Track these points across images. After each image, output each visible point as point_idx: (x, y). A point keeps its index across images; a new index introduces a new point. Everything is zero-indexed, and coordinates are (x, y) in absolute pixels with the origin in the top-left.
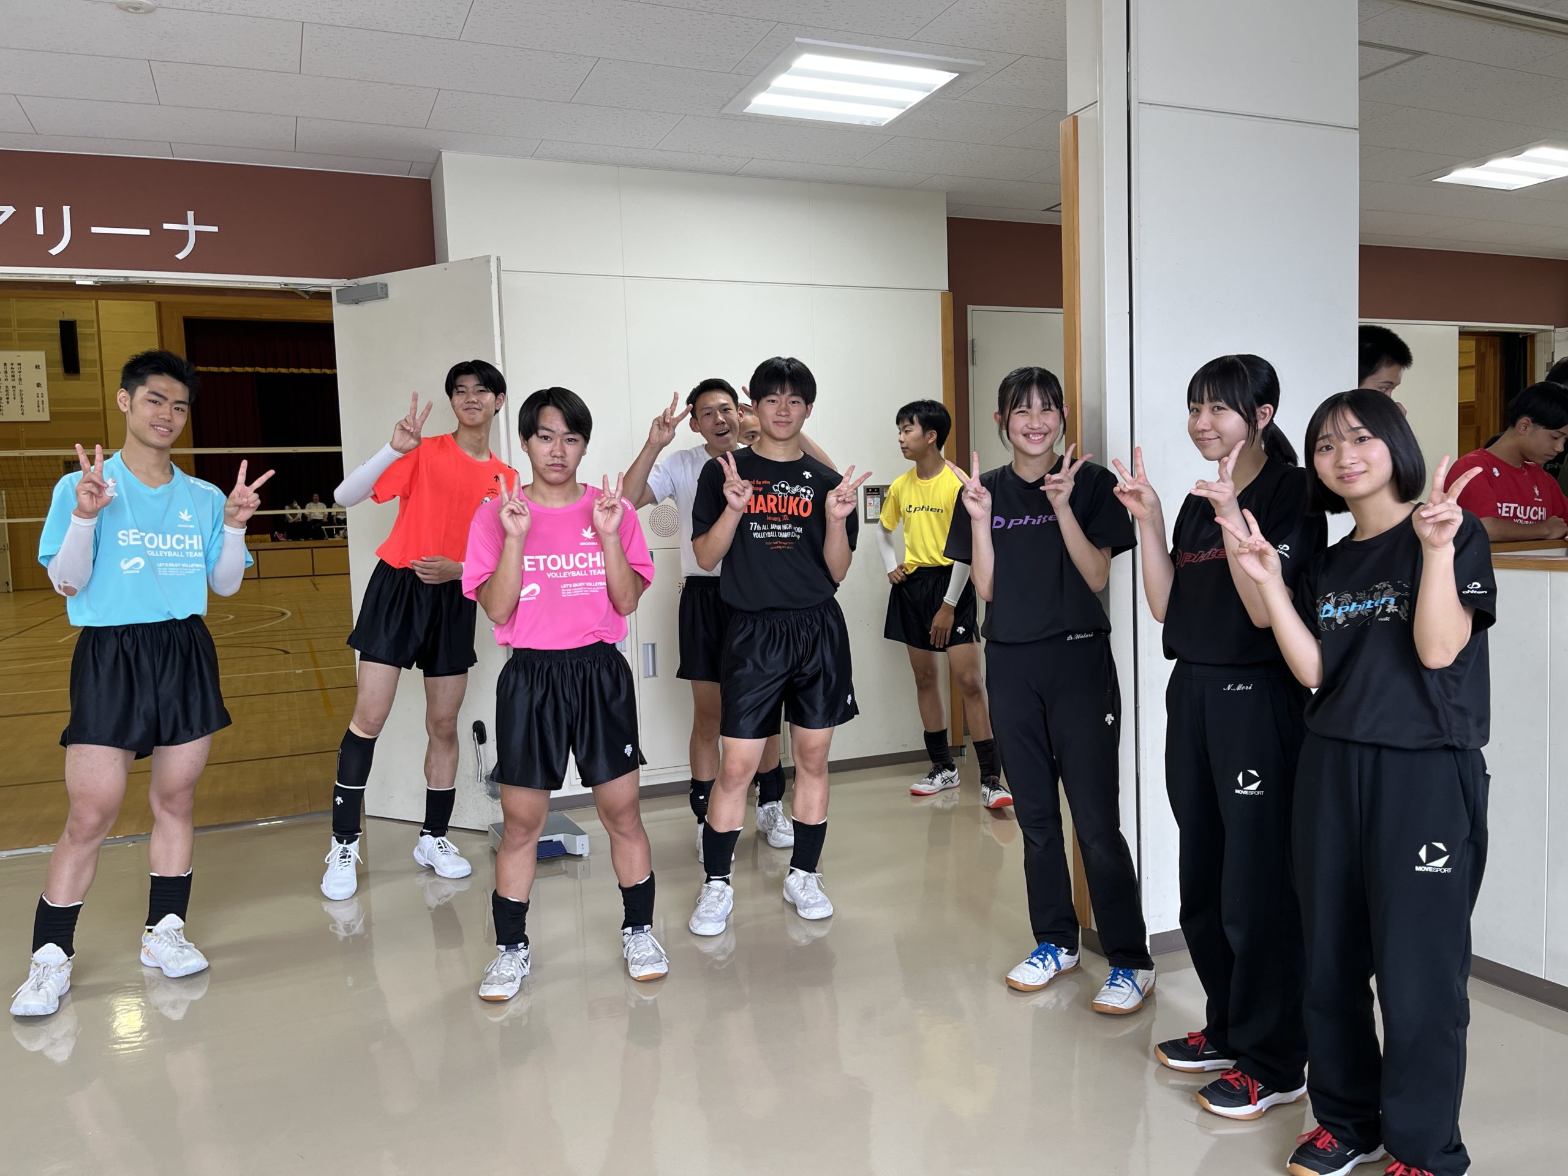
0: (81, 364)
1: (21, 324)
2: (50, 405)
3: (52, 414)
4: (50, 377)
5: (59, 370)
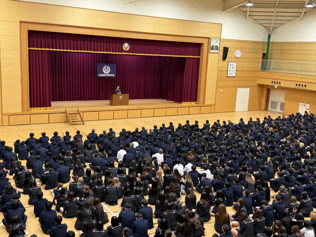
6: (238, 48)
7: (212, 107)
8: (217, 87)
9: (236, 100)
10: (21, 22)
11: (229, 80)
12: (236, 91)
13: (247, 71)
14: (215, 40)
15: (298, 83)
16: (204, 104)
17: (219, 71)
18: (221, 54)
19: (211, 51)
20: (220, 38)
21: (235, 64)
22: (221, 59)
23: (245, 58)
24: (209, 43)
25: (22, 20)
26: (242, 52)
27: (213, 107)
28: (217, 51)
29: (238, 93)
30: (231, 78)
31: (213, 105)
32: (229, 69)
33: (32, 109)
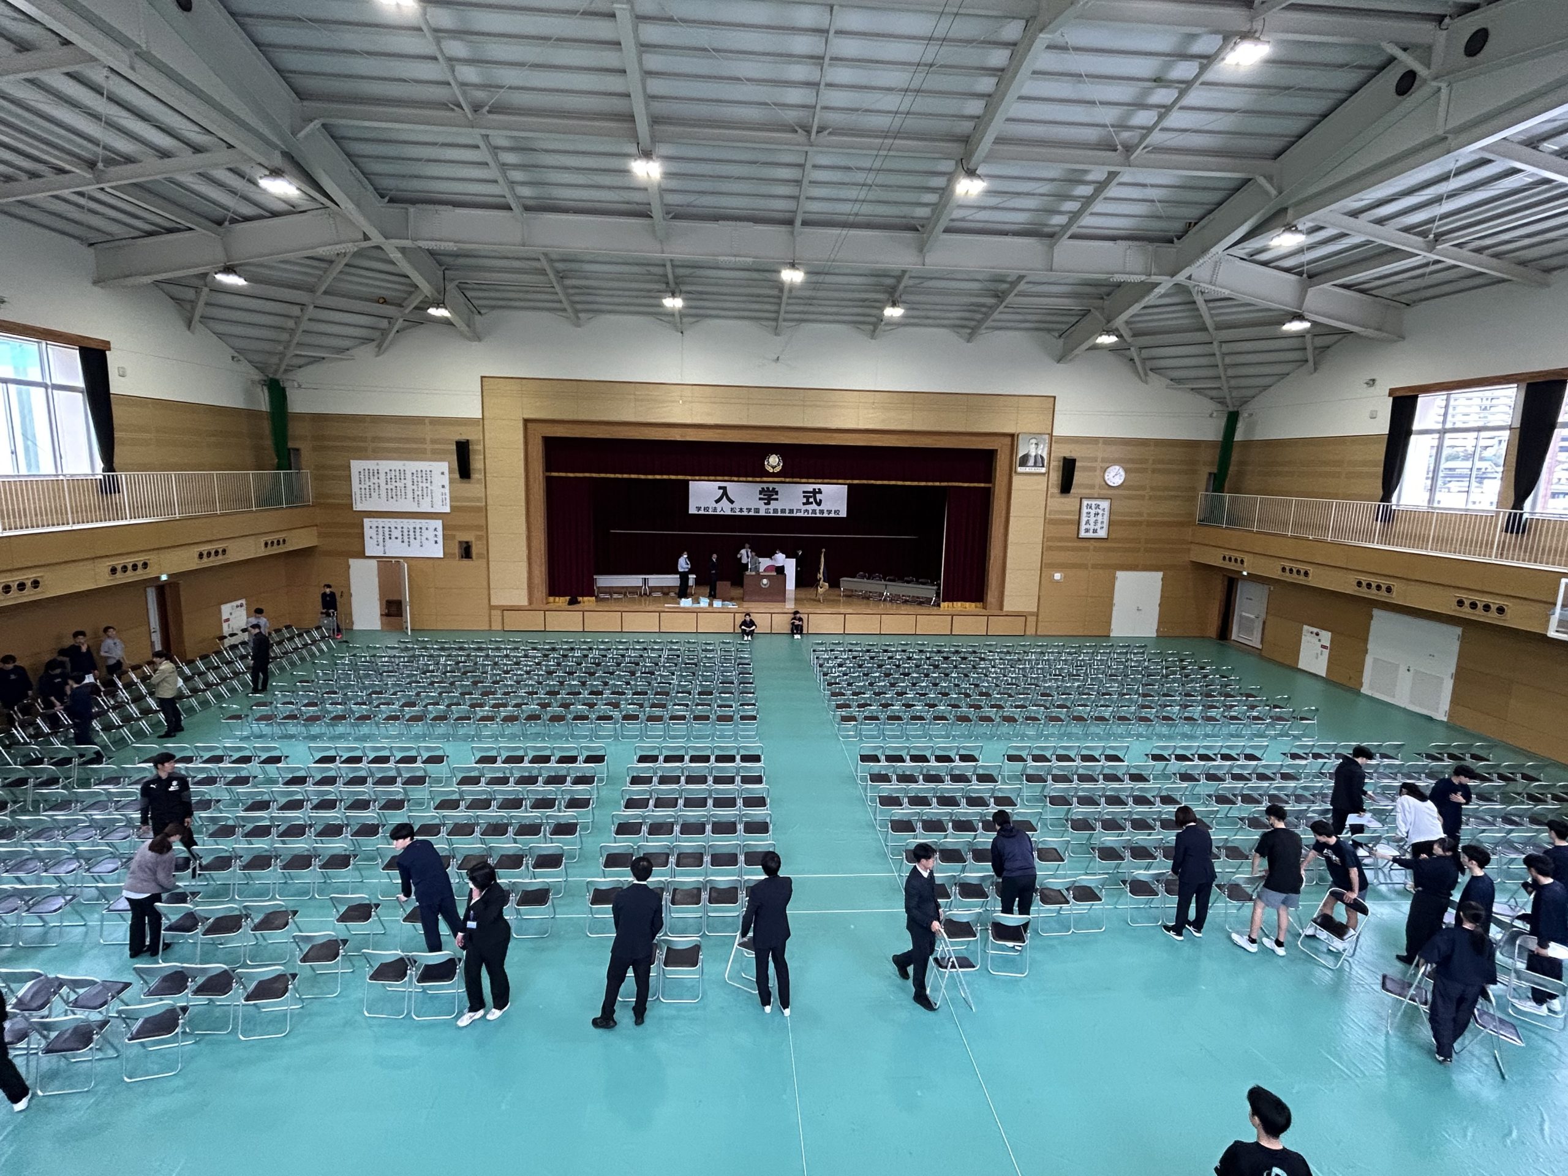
0: (472, 472)
1: (433, 441)
2: (451, 501)
3: (451, 507)
4: (451, 481)
5: (457, 476)
6: (1115, 462)
7: (1029, 618)
8: (1046, 566)
9: (1110, 605)
10: (526, 421)
11: (1087, 549)
12: (1114, 578)
13: (1150, 524)
14: (1034, 441)
15: (1288, 565)
16: (1001, 607)
17: (1048, 522)
18: (1055, 477)
19: (1020, 469)
20: (1051, 435)
21: (1105, 504)
22: (1056, 490)
23: (1143, 488)
24: (1013, 449)
25: (526, 416)
26: (1126, 471)
27: (1032, 620)
28: (1043, 470)
29: (1117, 584)
30: (1092, 542)
31: (1031, 614)
32: (1084, 519)
33: (551, 599)
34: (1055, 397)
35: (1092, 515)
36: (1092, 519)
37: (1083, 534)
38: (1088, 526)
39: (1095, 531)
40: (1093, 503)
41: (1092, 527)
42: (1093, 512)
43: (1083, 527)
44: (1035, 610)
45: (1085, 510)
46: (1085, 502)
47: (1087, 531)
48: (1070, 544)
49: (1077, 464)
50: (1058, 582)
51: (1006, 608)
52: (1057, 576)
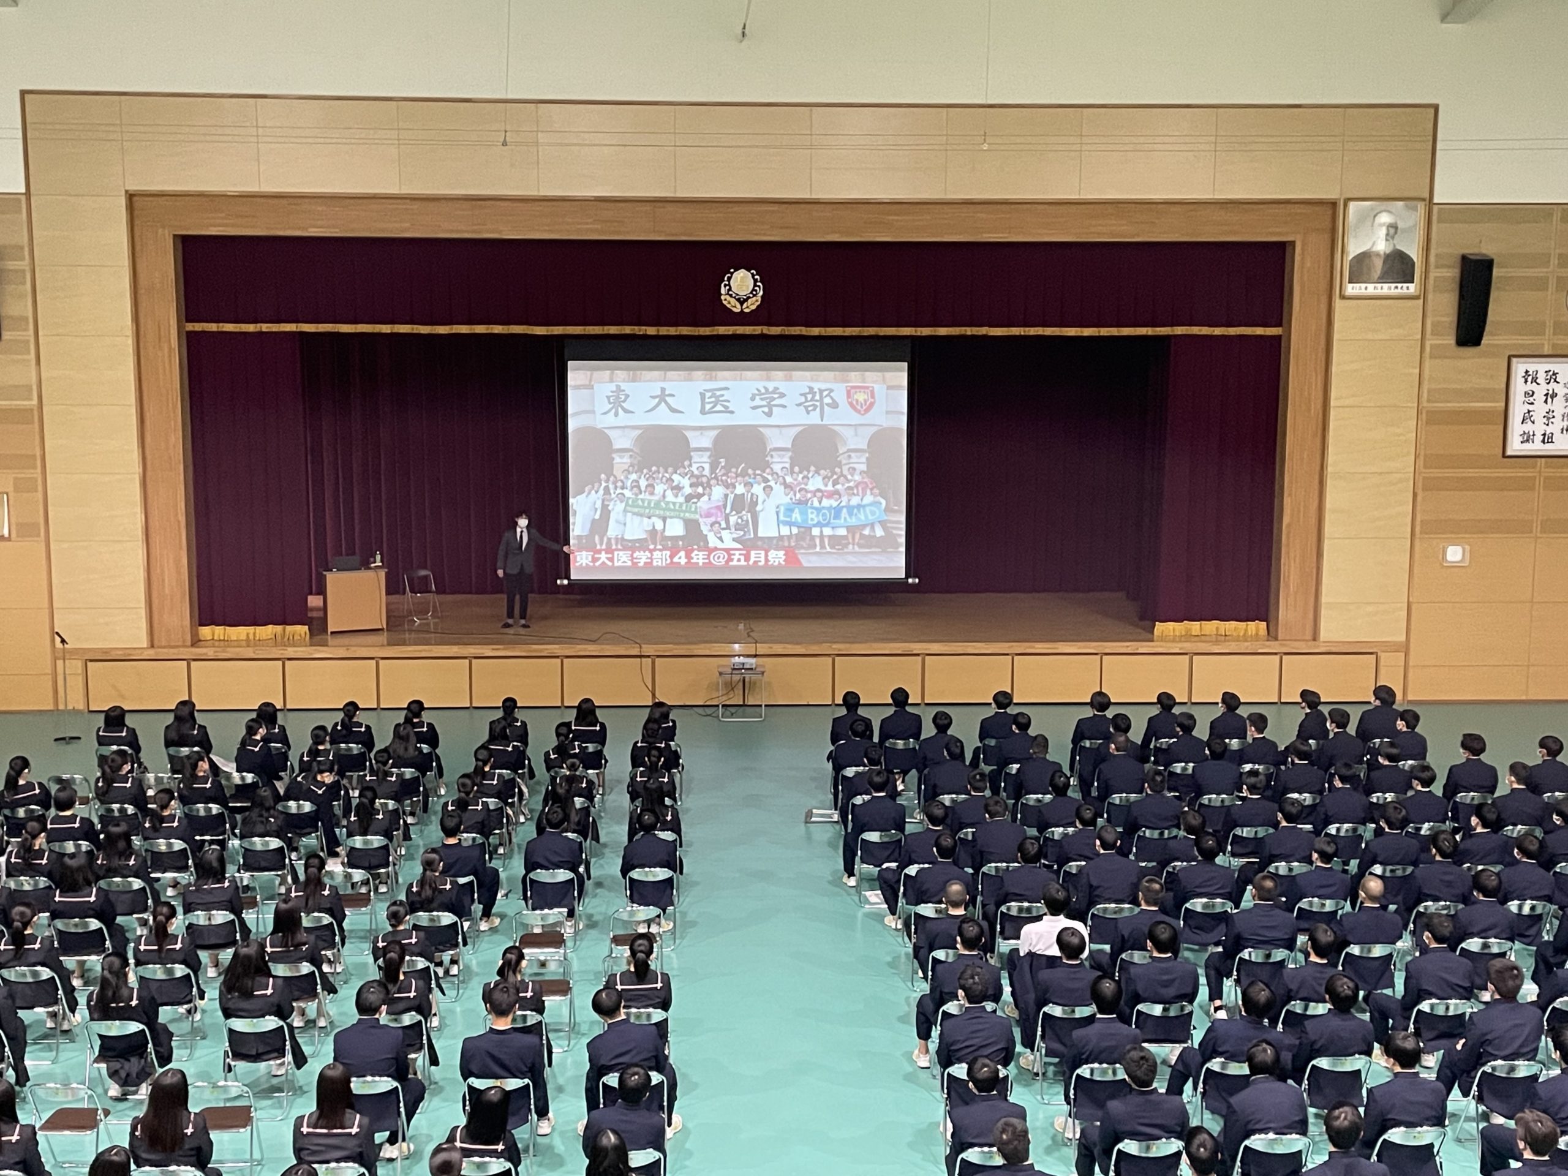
7: (1386, 660)
8: (1425, 529)
10: (134, 199)
11: (1527, 485)
14: (1386, 218)
17: (1427, 418)
18: (1443, 306)
19: (1351, 289)
20: (1428, 200)
22: (1445, 339)
24: (1333, 238)
27: (1391, 663)
31: (1394, 647)
32: (1518, 409)
33: (206, 632)
34: (1436, 108)
35: (1539, 397)
36: (1540, 409)
37: (1515, 446)
38: (1528, 427)
39: (1547, 439)
40: (1541, 367)
41: (1539, 428)
42: (1540, 390)
43: (1516, 428)
44: (1403, 638)
45: (1519, 387)
46: (1520, 368)
47: (1527, 438)
48: (1485, 473)
49: (1496, 272)
50: (1454, 566)
51: (1323, 635)
52: (1454, 554)
